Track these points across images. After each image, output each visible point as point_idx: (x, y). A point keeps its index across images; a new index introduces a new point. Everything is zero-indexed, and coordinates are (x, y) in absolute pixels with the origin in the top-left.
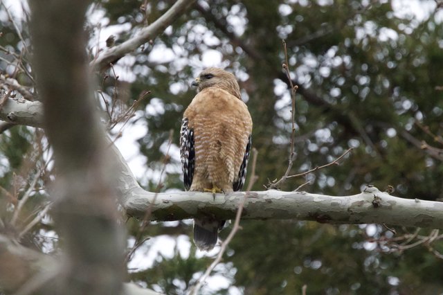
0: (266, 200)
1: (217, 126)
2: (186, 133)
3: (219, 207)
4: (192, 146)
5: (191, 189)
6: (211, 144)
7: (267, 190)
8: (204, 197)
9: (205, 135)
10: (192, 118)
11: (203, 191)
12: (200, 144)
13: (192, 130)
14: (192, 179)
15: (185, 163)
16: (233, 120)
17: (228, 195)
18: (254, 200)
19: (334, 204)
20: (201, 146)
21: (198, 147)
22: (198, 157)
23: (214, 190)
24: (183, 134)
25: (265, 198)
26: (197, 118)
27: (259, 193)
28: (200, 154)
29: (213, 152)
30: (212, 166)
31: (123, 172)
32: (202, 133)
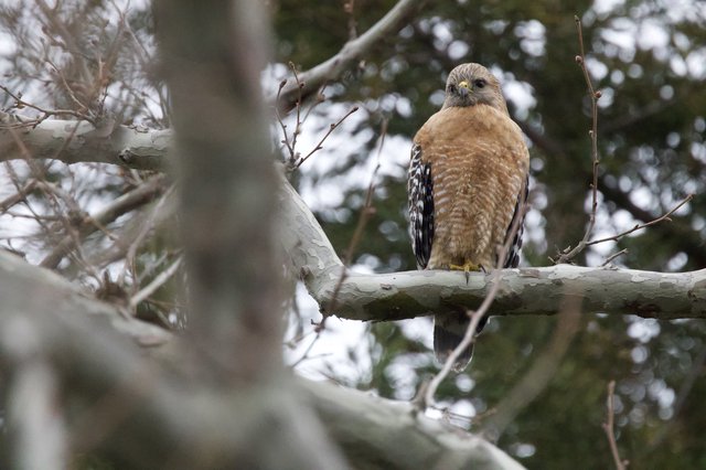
0: (553, 281)
1: (468, 159)
2: (419, 171)
3: (475, 294)
4: (429, 192)
5: (430, 266)
6: (459, 188)
7: (554, 264)
8: (450, 279)
9: (450, 174)
10: (428, 144)
11: (449, 269)
12: (442, 189)
13: (428, 166)
14: (430, 249)
15: (418, 221)
16: (497, 148)
17: (489, 274)
18: (533, 282)
19: (665, 286)
20: (444, 192)
21: (439, 194)
22: (440, 211)
23: (467, 267)
24: (414, 173)
25: (551, 277)
26: (435, 145)
27: (542, 269)
28: (443, 204)
29: (461, 203)
30: (460, 226)
31: (314, 241)
32: (445, 170)
